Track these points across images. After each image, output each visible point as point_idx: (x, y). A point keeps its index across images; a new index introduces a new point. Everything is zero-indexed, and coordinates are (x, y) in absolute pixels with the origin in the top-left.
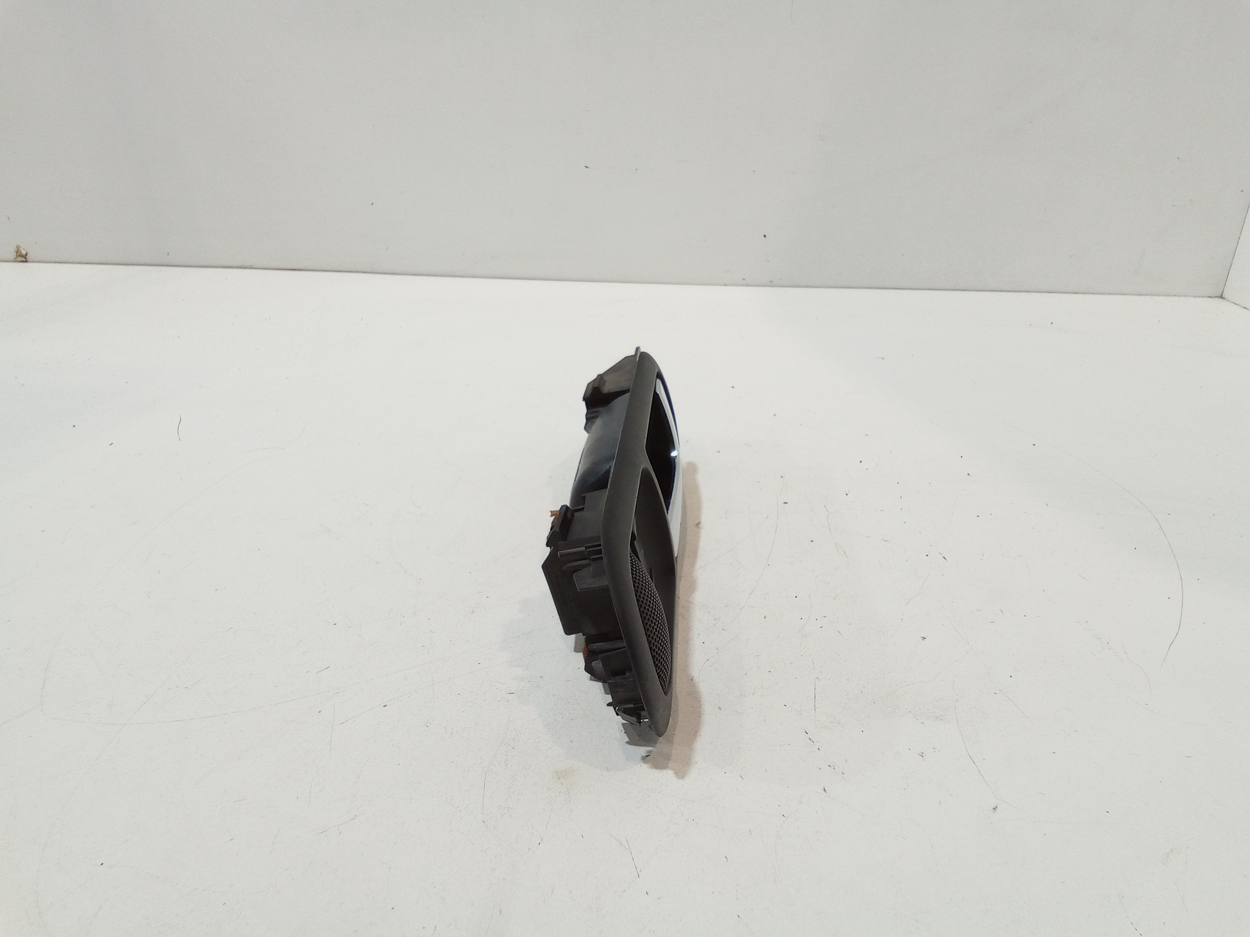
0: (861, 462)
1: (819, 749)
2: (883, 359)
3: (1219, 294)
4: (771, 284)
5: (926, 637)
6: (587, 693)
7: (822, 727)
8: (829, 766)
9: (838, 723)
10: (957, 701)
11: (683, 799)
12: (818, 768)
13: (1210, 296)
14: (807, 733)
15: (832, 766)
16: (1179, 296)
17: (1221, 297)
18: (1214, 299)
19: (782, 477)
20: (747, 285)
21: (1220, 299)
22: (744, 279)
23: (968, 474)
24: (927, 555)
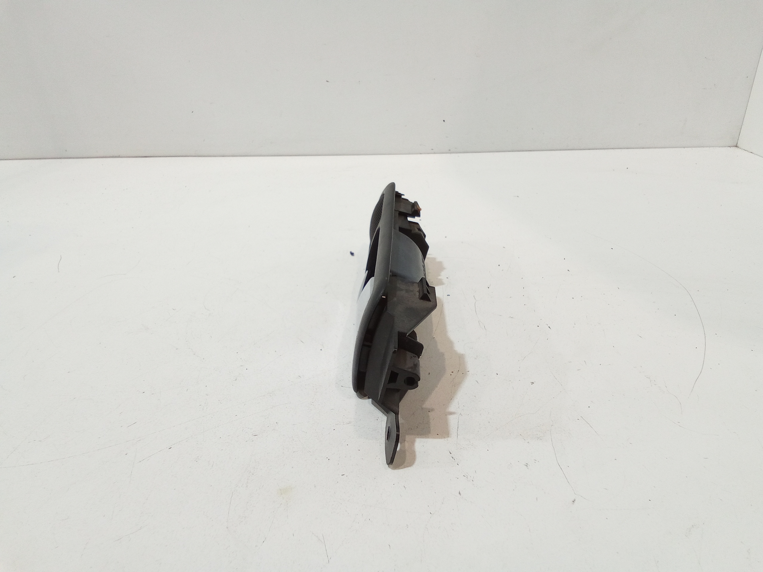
0: (499, 265)
1: (458, 464)
2: (518, 196)
3: (735, 145)
4: (450, 152)
5: (534, 382)
6: (306, 433)
7: (461, 448)
8: (464, 476)
9: (472, 445)
10: (552, 425)
11: (364, 505)
12: (456, 478)
13: (730, 146)
14: (451, 453)
15: (466, 476)
16: (710, 147)
17: (736, 146)
18: (732, 148)
19: (447, 278)
20: (435, 153)
21: (736, 147)
22: (432, 149)
23: (568, 270)
24: (538, 326)
